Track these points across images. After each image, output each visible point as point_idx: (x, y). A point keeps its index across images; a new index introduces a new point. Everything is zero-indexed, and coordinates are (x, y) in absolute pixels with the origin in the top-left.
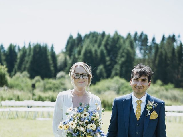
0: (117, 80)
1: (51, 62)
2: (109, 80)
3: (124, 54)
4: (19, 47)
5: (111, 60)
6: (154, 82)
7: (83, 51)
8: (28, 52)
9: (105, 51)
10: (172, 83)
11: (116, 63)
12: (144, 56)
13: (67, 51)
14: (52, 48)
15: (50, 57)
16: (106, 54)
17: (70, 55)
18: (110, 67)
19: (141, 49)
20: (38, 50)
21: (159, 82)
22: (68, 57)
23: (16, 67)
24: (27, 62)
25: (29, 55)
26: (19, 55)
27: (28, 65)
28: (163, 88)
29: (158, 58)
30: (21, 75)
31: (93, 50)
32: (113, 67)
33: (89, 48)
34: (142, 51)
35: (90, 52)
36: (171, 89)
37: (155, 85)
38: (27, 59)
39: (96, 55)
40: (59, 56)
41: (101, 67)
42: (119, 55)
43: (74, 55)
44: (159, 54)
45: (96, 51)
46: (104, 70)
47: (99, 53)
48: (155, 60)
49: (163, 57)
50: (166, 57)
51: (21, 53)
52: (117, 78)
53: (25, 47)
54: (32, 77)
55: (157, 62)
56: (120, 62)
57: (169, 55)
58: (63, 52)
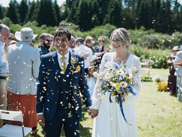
0: (109, 27)
1: (55, 13)
2: (102, 26)
3: (113, 5)
4: (29, 2)
5: (103, 10)
6: (138, 28)
7: (80, 4)
8: (36, 6)
9: (98, 4)
10: (153, 28)
11: (107, 13)
12: (129, 7)
13: (67, 3)
14: (56, 2)
15: (53, 9)
16: (98, 6)
17: (70, 7)
18: (102, 16)
19: (126, 1)
20: (44, 3)
21: (143, 27)
22: (68, 9)
23: (27, 17)
24: (36, 13)
25: (38, 7)
26: (30, 7)
27: (36, 16)
28: (146, 32)
29: (140, 8)
30: (31, 24)
31: (88, 2)
32: (104, 16)
33: (85, 1)
34: (127, 3)
35: (86, 4)
36: (153, 33)
37: (139, 30)
38: (35, 10)
39: (91, 6)
40: (61, 8)
41: (95, 16)
42: (109, 6)
43: (73, 7)
44: (141, 5)
45: (90, 3)
46: (97, 19)
47: (93, 5)
48: (138, 9)
49: (145, 7)
50: (147, 7)
51: (31, 6)
52: (108, 24)
53: (34, 1)
54: (39, 26)
55: (139, 11)
56: (110, 12)
57: (150, 5)
58: (64, 5)
